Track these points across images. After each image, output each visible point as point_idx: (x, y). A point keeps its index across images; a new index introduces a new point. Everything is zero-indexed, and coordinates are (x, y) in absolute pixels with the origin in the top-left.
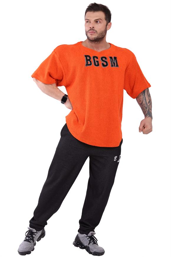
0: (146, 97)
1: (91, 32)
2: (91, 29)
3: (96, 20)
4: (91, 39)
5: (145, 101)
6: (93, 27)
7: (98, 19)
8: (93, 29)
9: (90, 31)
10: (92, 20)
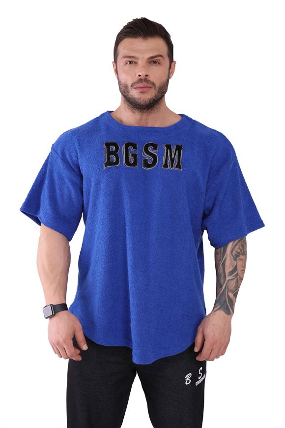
0: (225, 259)
1: (140, 88)
2: (140, 80)
3: (152, 57)
4: (142, 103)
5: (222, 268)
6: (147, 75)
7: (156, 56)
8: (146, 79)
9: (140, 85)
10: (143, 58)
